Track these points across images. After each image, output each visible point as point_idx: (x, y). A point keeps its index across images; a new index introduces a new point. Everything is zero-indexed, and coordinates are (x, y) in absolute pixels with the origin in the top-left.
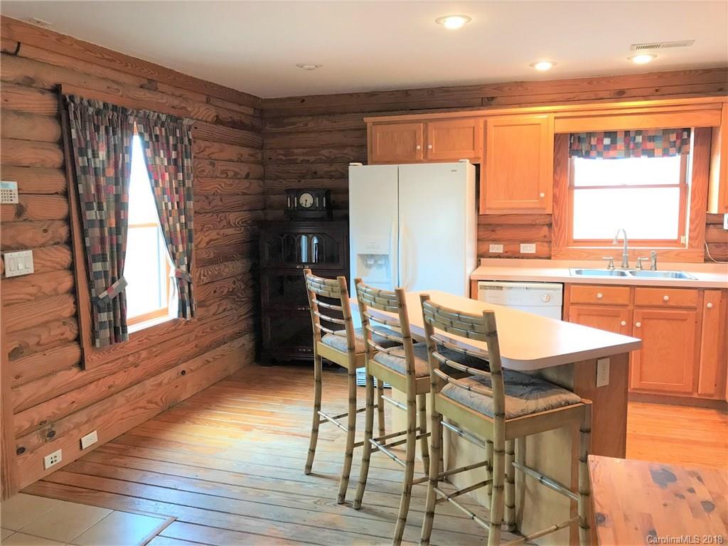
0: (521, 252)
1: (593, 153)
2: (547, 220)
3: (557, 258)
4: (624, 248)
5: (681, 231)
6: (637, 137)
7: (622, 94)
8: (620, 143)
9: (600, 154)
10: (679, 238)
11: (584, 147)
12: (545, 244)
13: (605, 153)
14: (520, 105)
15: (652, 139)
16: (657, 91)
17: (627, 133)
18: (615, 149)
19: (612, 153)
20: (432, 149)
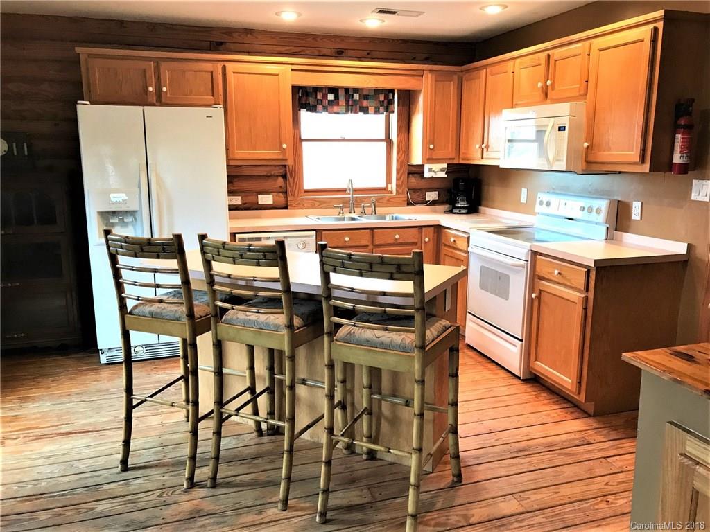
0: (259, 203)
1: (320, 107)
2: (282, 171)
3: (294, 208)
4: (350, 196)
5: (389, 181)
6: (355, 95)
7: (340, 54)
8: (342, 100)
9: (325, 109)
10: (387, 187)
11: (311, 101)
12: (281, 194)
13: (329, 108)
14: (249, 53)
15: (366, 97)
16: (368, 54)
17: (347, 90)
18: (338, 105)
19: (335, 108)
20: (166, 92)
